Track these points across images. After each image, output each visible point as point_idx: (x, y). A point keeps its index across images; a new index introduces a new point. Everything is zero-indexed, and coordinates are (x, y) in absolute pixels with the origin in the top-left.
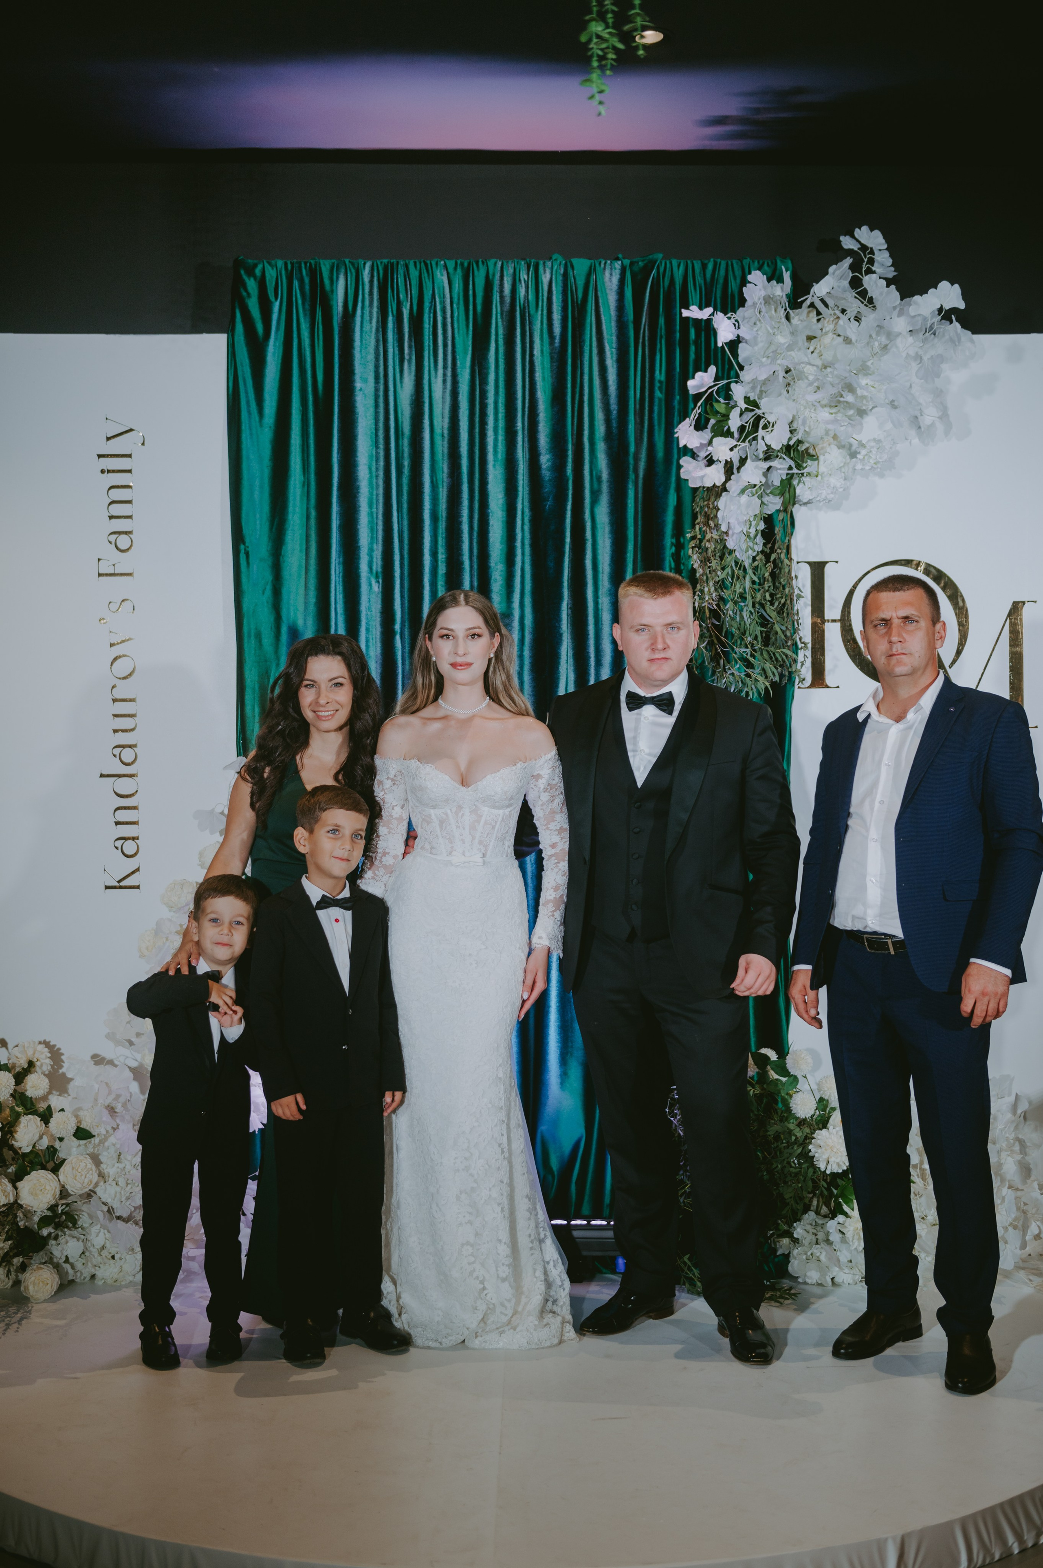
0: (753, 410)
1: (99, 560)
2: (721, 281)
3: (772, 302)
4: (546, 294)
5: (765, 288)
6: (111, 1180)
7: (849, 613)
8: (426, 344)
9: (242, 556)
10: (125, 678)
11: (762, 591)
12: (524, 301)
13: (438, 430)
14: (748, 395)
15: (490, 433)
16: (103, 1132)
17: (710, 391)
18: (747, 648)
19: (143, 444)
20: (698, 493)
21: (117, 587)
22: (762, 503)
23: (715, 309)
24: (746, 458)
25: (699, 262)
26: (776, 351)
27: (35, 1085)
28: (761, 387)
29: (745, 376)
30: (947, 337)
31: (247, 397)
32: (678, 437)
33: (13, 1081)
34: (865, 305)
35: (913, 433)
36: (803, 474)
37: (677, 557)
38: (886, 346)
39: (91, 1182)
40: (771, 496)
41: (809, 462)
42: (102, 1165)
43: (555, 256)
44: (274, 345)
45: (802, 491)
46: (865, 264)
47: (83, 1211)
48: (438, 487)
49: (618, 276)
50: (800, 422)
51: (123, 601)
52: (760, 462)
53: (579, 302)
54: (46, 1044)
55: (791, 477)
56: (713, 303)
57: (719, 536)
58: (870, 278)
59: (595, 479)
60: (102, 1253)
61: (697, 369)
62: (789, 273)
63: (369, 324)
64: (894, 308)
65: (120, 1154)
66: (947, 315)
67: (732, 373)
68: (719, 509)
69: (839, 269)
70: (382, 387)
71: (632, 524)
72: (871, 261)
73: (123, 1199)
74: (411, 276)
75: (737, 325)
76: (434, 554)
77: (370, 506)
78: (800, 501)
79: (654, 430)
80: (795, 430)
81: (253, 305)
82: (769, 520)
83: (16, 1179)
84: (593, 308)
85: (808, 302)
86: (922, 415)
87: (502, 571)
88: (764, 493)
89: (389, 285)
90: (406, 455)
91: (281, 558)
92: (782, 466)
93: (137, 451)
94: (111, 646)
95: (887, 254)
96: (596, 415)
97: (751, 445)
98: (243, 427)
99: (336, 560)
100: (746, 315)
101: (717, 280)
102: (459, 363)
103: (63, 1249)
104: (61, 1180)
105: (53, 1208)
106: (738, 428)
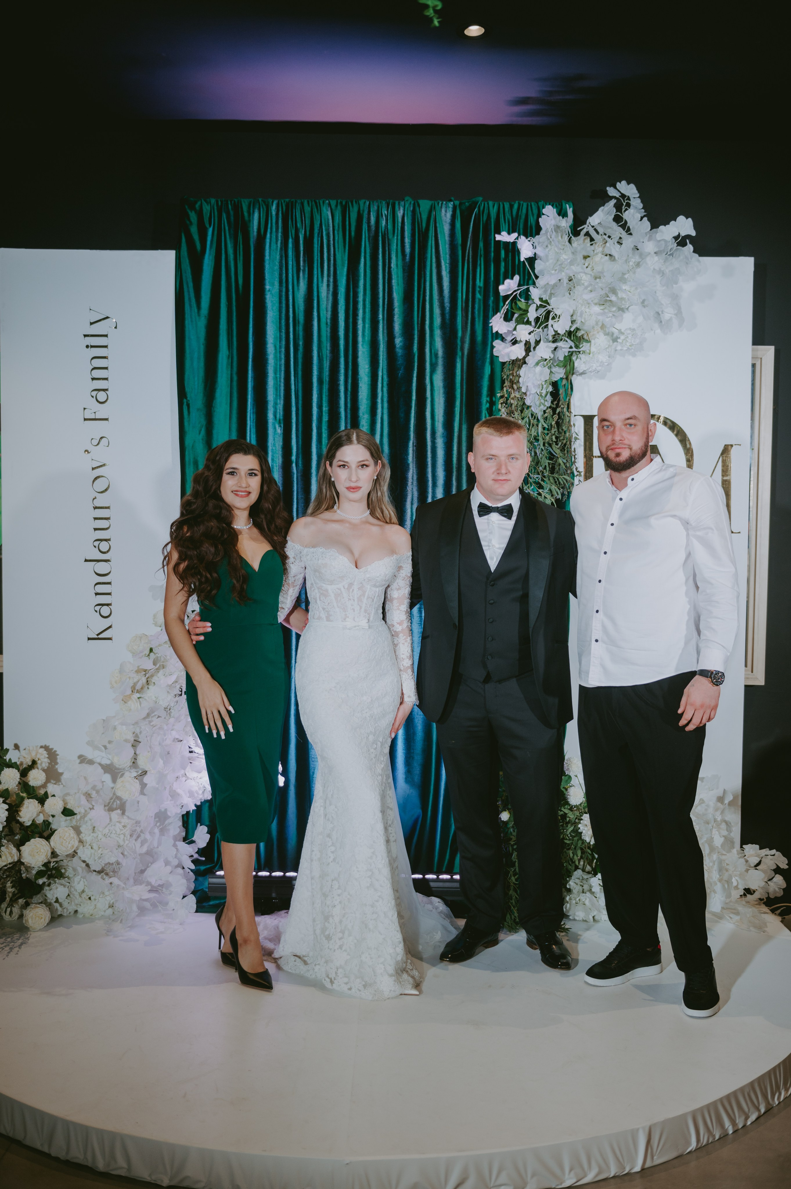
0: (545, 306)
1: (85, 409)
2: (523, 217)
3: (559, 231)
4: (400, 225)
5: (555, 218)
6: (88, 844)
8: (315, 258)
9: (185, 406)
10: (103, 492)
11: (550, 435)
12: (385, 230)
13: (323, 320)
14: (541, 297)
15: (360, 322)
16: (83, 811)
17: (514, 294)
18: (539, 475)
19: (116, 328)
20: (505, 365)
21: (98, 428)
22: (551, 372)
23: (519, 235)
24: (540, 340)
25: (508, 203)
26: (562, 265)
27: (36, 778)
28: (551, 291)
29: (540, 282)
30: (683, 258)
31: (189, 295)
32: (492, 326)
33: (18, 775)
34: (625, 232)
35: (656, 325)
37: (490, 412)
38: (639, 263)
39: (73, 846)
40: (557, 368)
41: (584, 344)
42: (81, 834)
43: (407, 198)
44: (209, 259)
45: (579, 364)
46: (624, 206)
47: (69, 866)
48: (323, 360)
49: (451, 213)
50: (579, 314)
51: (102, 438)
52: (550, 343)
53: (423, 231)
54: (46, 748)
55: (571, 354)
56: (517, 231)
57: (520, 395)
58: (628, 215)
60: (82, 895)
61: (506, 278)
62: (571, 209)
63: (275, 245)
64: (647, 234)
65: (94, 827)
66: (682, 241)
67: (530, 282)
68: (520, 377)
69: (605, 209)
70: (284, 289)
71: (459, 387)
72: (628, 205)
73: (96, 858)
74: (305, 211)
75: (534, 247)
76: (320, 407)
77: (275, 373)
78: (577, 372)
79: (475, 321)
80: (575, 321)
81: (194, 230)
82: (555, 384)
83: (19, 845)
84: (433, 235)
85: (585, 231)
86: (662, 313)
87: (367, 419)
88: (552, 366)
89: (290, 217)
90: (301, 337)
91: (212, 409)
92: (565, 346)
93: (111, 332)
94: (92, 470)
95: (639, 201)
96: (435, 311)
97: (543, 331)
98: (186, 316)
99: (250, 410)
100: (541, 240)
101: (520, 217)
102: (338, 272)
103: (54, 893)
104: (52, 845)
105: (46, 864)
106: (535, 319)
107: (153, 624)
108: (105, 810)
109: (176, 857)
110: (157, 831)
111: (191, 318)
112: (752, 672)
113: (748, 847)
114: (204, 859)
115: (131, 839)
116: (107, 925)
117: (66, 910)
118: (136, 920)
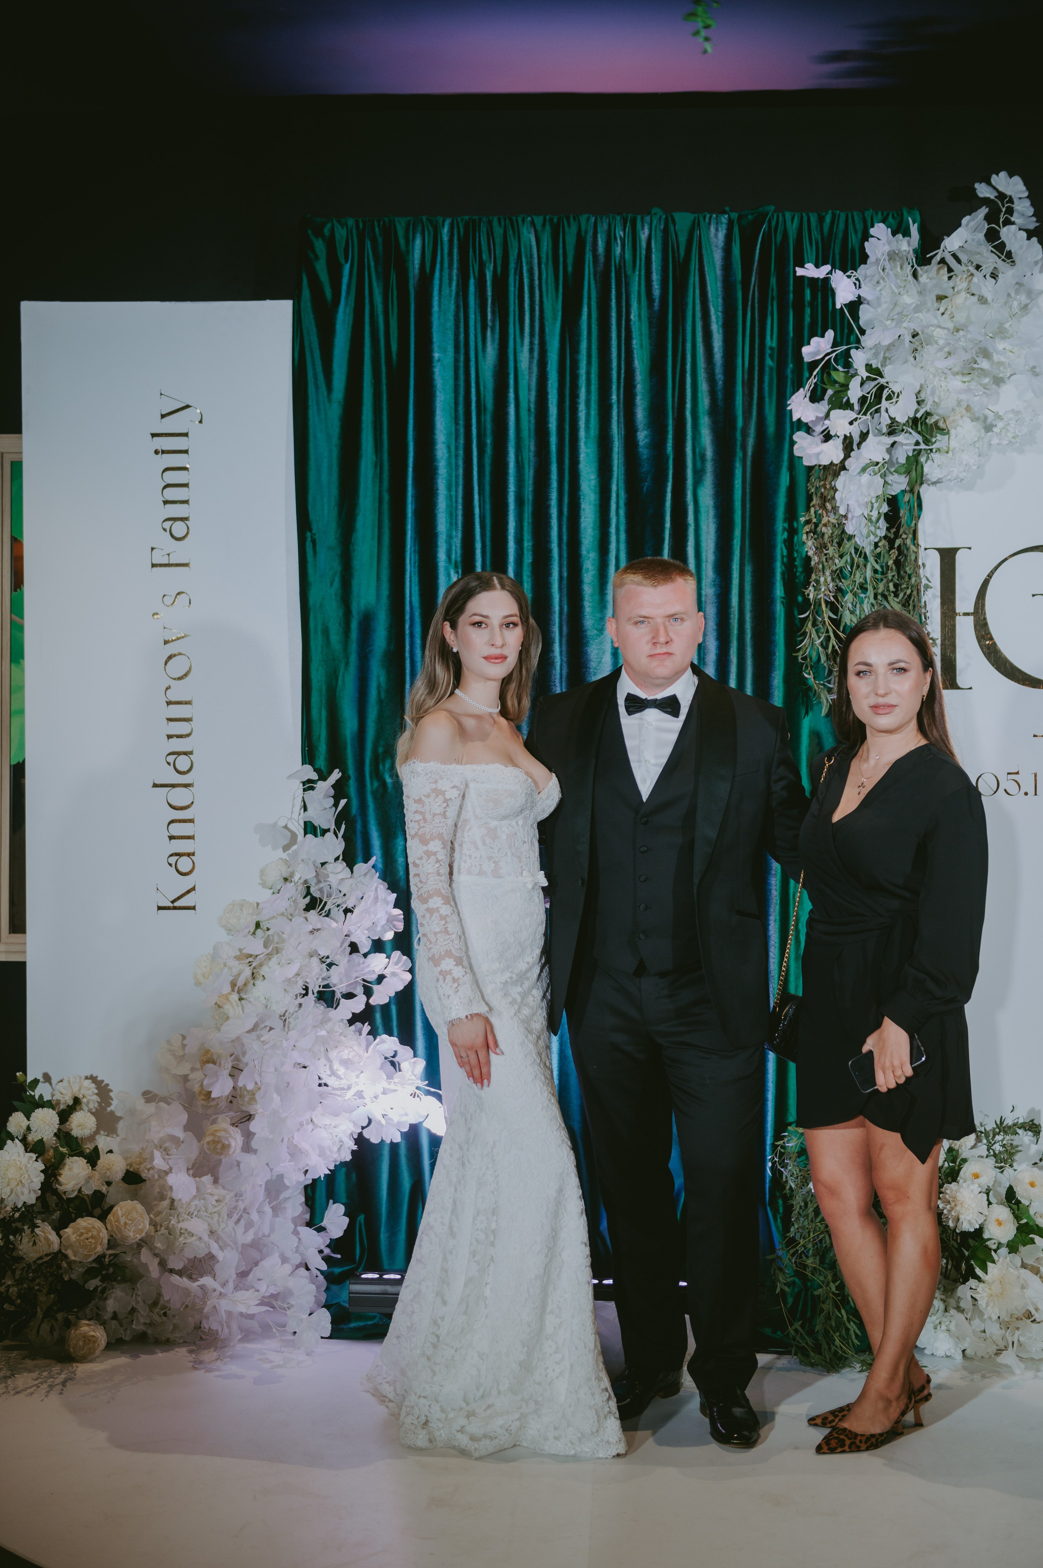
0: (876, 379)
1: (153, 549)
2: (840, 235)
3: (897, 258)
4: (644, 252)
5: (889, 243)
6: (163, 1229)
7: (983, 605)
8: (511, 309)
9: (309, 544)
10: (180, 678)
11: (885, 581)
12: (620, 261)
13: (524, 405)
14: (870, 363)
15: (582, 407)
16: (155, 1176)
17: (827, 358)
19: (201, 422)
20: (813, 472)
21: (172, 579)
22: (886, 482)
23: (834, 267)
24: (868, 432)
25: (816, 214)
26: (902, 312)
27: (81, 1124)
28: (885, 353)
29: (867, 341)
31: (314, 369)
32: (791, 410)
33: (56, 1119)
34: (1003, 260)
36: (931, 450)
37: (790, 544)
38: (1026, 306)
39: (143, 1230)
40: (896, 475)
41: (939, 437)
42: (154, 1212)
43: (655, 210)
44: (344, 312)
45: (931, 468)
46: (1003, 214)
47: (135, 1262)
48: (523, 468)
49: (725, 231)
50: (929, 391)
51: (179, 594)
52: (884, 437)
53: (681, 261)
54: (93, 1079)
55: (918, 453)
56: (831, 260)
57: (837, 519)
58: (1009, 230)
59: (698, 458)
60: (153, 1310)
61: (813, 334)
62: (916, 225)
63: (448, 288)
64: (1036, 263)
65: (173, 1201)
67: (852, 338)
68: (837, 490)
69: (973, 220)
70: (462, 358)
71: (740, 507)
72: (1010, 211)
73: (176, 1251)
74: (495, 235)
75: (858, 284)
76: (519, 541)
77: (449, 489)
78: (928, 480)
79: (764, 401)
80: (923, 401)
81: (321, 268)
82: (893, 502)
83: (58, 1228)
84: (697, 267)
85: (938, 258)
87: (594, 560)
88: (887, 472)
89: (471, 245)
90: (489, 432)
91: (351, 547)
92: (908, 442)
93: (194, 429)
94: (165, 644)
95: (1028, 203)
96: (699, 386)
97: (873, 418)
98: (311, 402)
99: (411, 548)
100: (868, 272)
101: (836, 234)
102: (547, 329)
103: (111, 1305)
104: (109, 1228)
105: (100, 1259)
106: (859, 399)
107: (260, 884)
108: (189, 1175)
109: (297, 1251)
110: (267, 1209)
114: (339, 1256)
115: (228, 1222)
116: (193, 1356)
117: (128, 1332)
118: (239, 1347)
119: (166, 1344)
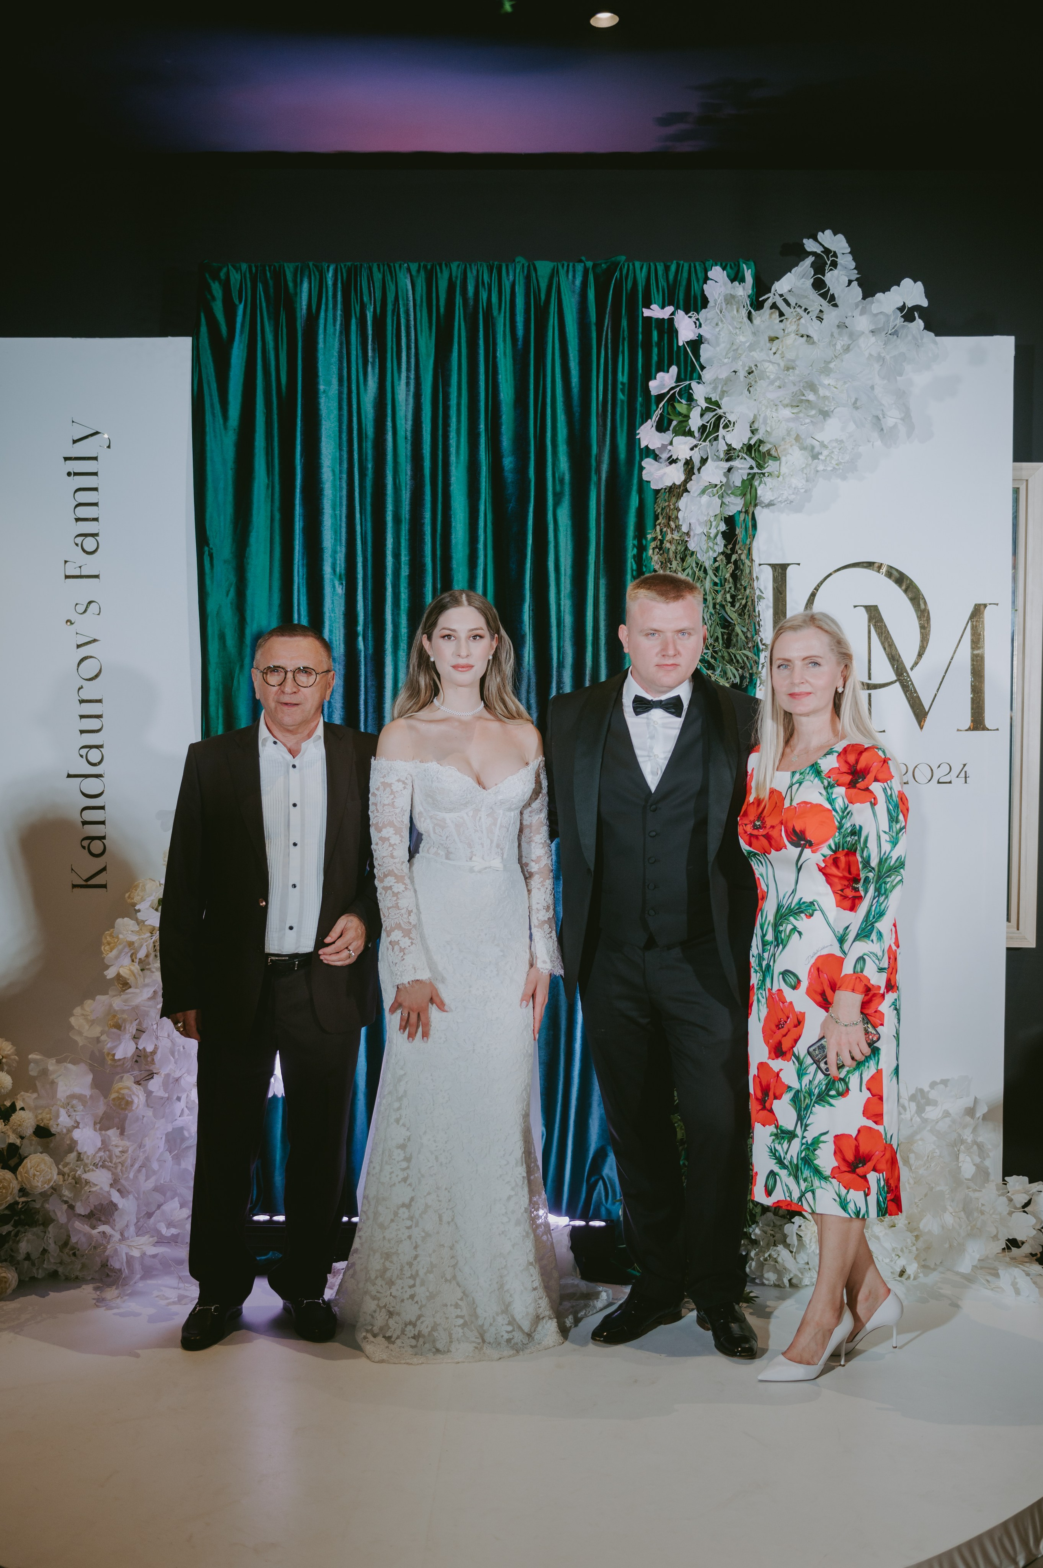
0: (715, 410)
1: (66, 562)
2: (684, 283)
4: (508, 296)
5: (725, 284)
6: (70, 1178)
8: (389, 346)
9: (207, 555)
10: (92, 679)
11: (722, 592)
12: (487, 304)
13: (401, 433)
14: (710, 397)
15: (453, 435)
16: (63, 1130)
17: (671, 392)
19: (109, 447)
20: (659, 494)
22: (723, 503)
23: (677, 308)
24: (707, 458)
25: (662, 264)
26: (737, 349)
28: (722, 388)
29: (706, 375)
30: (910, 337)
31: (211, 399)
32: (639, 439)
34: (827, 303)
35: (875, 435)
37: (639, 559)
38: (849, 346)
39: (51, 1180)
40: (733, 497)
41: (771, 463)
42: (62, 1164)
43: (517, 260)
44: (239, 348)
45: (764, 491)
46: (827, 266)
47: (46, 1207)
48: (401, 490)
49: (581, 278)
50: (761, 420)
51: (90, 603)
52: (722, 462)
53: (542, 304)
54: (13, 1041)
55: (752, 477)
56: (675, 303)
57: (680, 537)
58: (833, 279)
59: (557, 482)
60: (64, 1250)
61: (660, 369)
62: (751, 272)
63: (332, 327)
64: (857, 305)
65: (80, 1153)
66: (908, 314)
67: (695, 375)
68: (680, 510)
69: (800, 270)
70: (345, 390)
71: (595, 526)
72: (834, 265)
73: (83, 1198)
74: (375, 279)
75: (699, 325)
76: (397, 556)
77: (334, 509)
78: (762, 502)
79: (617, 432)
80: (757, 430)
81: (218, 308)
82: (730, 521)
84: (556, 310)
85: (770, 302)
86: (884, 417)
87: (464, 572)
88: (724, 493)
89: (353, 288)
90: (370, 457)
91: (245, 560)
92: (743, 466)
93: (103, 453)
94: (78, 647)
95: (850, 257)
96: (558, 418)
97: (712, 445)
98: (207, 429)
99: (299, 561)
100: (708, 316)
101: (680, 283)
102: (421, 365)
103: (24, 1247)
104: (20, 1179)
105: (12, 1206)
106: (699, 429)
108: (95, 1130)
110: (168, 1157)
111: (214, 431)
112: (1018, 929)
113: (1012, 1180)
115: (132, 1171)
116: (98, 1293)
117: (40, 1271)
118: (141, 1285)
119: (73, 1281)
